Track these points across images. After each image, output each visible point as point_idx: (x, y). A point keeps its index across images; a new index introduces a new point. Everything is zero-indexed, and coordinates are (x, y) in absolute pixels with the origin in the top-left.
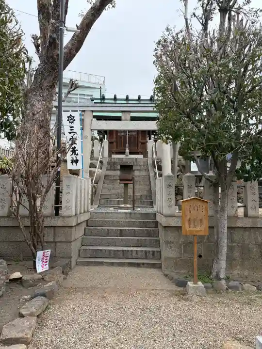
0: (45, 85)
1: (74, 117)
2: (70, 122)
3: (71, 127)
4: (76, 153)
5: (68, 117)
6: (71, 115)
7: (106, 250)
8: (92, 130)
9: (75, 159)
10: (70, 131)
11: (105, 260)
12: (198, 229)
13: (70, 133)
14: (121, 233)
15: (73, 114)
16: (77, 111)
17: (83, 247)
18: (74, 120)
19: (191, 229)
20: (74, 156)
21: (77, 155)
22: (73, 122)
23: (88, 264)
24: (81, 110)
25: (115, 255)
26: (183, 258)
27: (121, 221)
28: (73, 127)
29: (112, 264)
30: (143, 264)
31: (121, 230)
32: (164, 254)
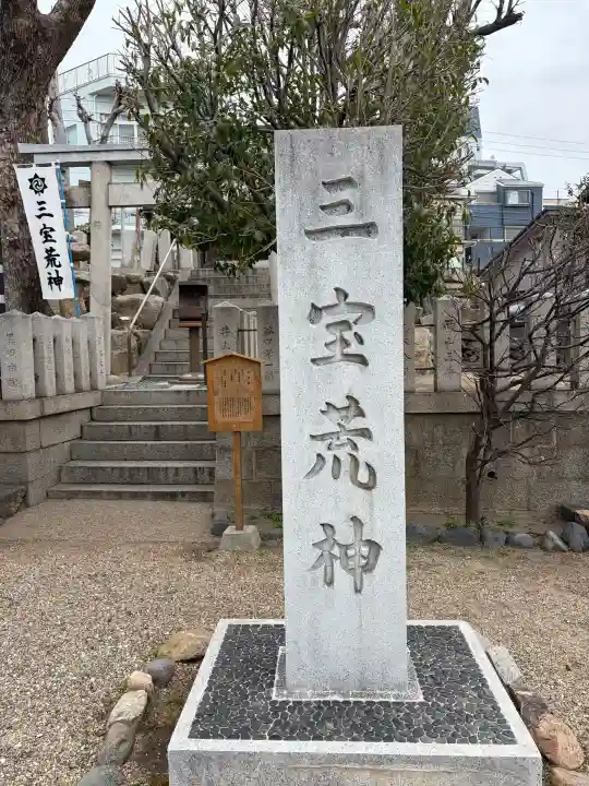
0: (10, 103)
1: (43, 180)
2: (36, 192)
3: (40, 203)
4: (57, 264)
5: (31, 180)
6: (36, 176)
7: (113, 468)
8: (111, 207)
9: (54, 275)
10: (39, 213)
11: (105, 488)
12: (241, 418)
13: (39, 217)
14: (158, 434)
15: (41, 172)
16: (50, 165)
17: (72, 464)
18: (45, 187)
19: (226, 419)
20: (52, 269)
21: (60, 266)
22: (42, 191)
23: (72, 496)
24: (58, 161)
25: (131, 477)
26: (254, 480)
27: (164, 409)
28: (43, 202)
29: (119, 496)
30: (183, 494)
31: (157, 427)
32: (219, 474)
